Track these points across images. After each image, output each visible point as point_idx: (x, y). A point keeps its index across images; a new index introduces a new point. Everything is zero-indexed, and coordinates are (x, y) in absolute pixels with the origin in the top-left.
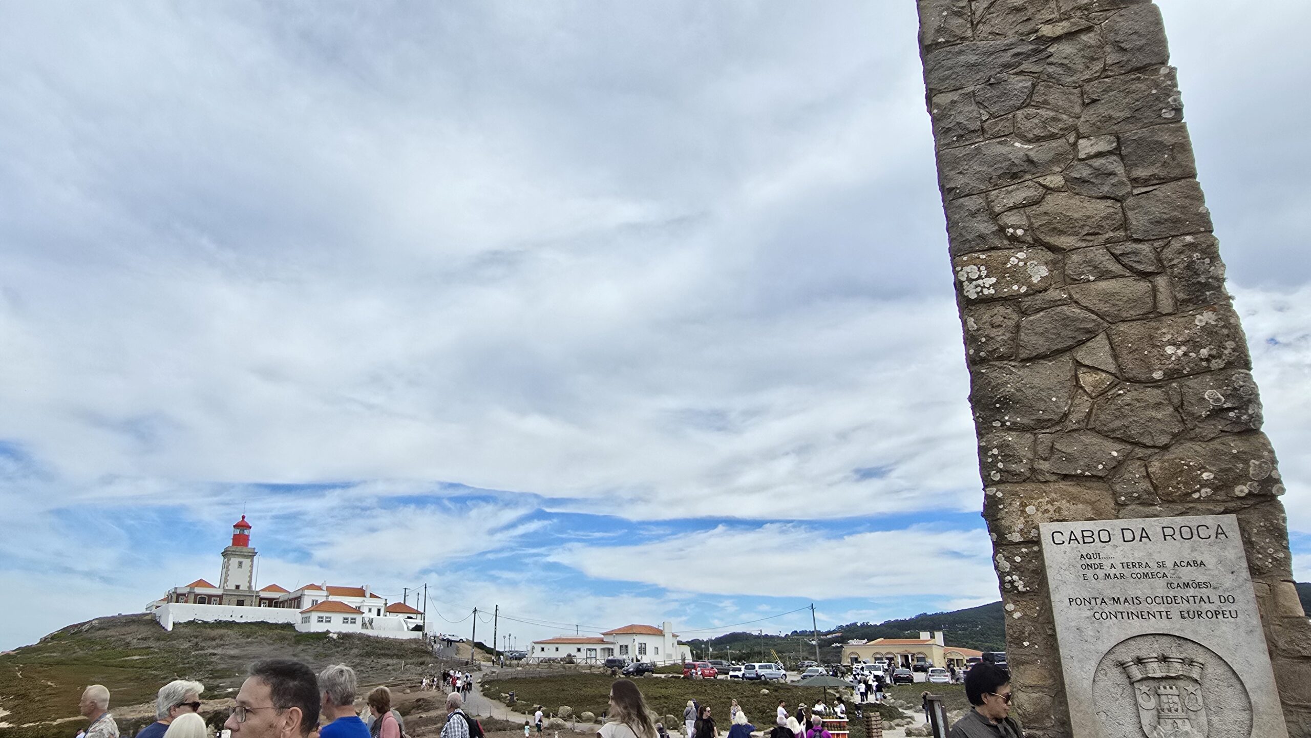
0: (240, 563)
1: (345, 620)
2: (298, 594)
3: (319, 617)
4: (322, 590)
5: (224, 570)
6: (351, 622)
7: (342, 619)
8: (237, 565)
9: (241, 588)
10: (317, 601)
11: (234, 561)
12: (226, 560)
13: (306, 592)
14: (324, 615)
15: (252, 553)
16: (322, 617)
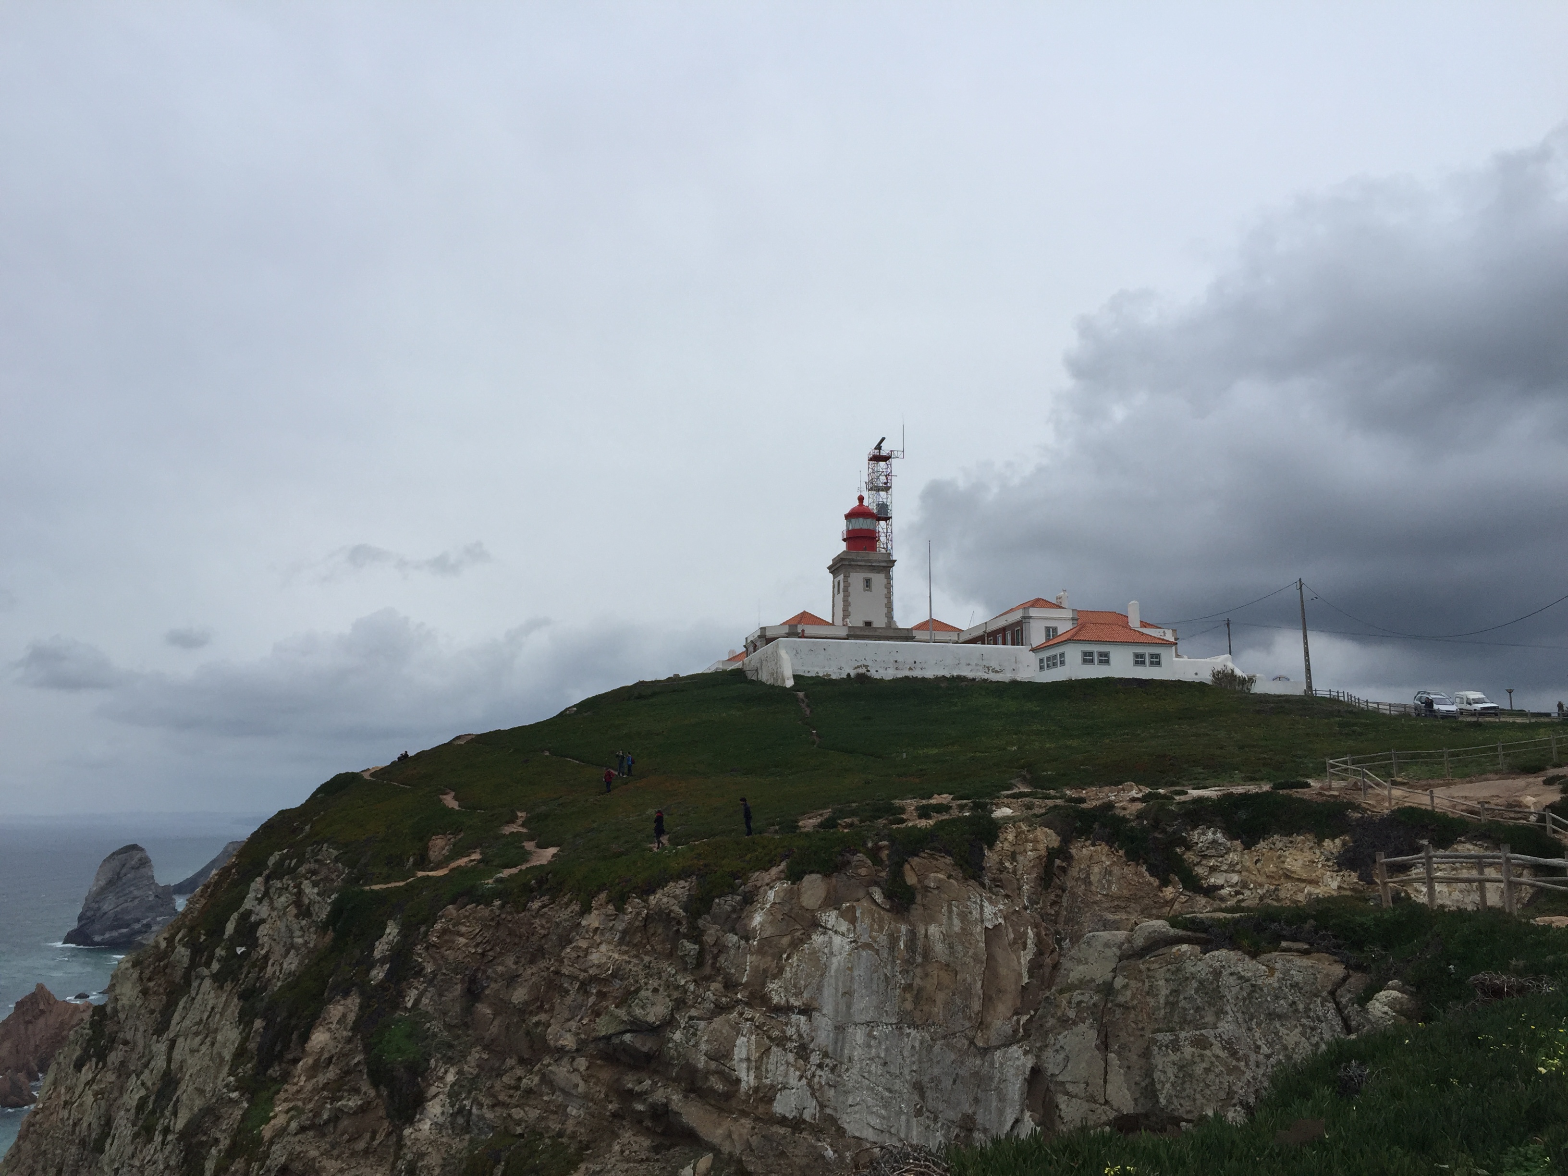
0: (868, 583)
1: (1139, 660)
2: (1017, 616)
3: (1085, 654)
4: (1061, 607)
5: (840, 597)
6: (1152, 663)
7: (1131, 659)
8: (861, 585)
9: (875, 625)
10: (1055, 629)
11: (857, 579)
12: (841, 577)
13: (1033, 612)
14: (1096, 649)
15: (885, 561)
16: (1091, 654)
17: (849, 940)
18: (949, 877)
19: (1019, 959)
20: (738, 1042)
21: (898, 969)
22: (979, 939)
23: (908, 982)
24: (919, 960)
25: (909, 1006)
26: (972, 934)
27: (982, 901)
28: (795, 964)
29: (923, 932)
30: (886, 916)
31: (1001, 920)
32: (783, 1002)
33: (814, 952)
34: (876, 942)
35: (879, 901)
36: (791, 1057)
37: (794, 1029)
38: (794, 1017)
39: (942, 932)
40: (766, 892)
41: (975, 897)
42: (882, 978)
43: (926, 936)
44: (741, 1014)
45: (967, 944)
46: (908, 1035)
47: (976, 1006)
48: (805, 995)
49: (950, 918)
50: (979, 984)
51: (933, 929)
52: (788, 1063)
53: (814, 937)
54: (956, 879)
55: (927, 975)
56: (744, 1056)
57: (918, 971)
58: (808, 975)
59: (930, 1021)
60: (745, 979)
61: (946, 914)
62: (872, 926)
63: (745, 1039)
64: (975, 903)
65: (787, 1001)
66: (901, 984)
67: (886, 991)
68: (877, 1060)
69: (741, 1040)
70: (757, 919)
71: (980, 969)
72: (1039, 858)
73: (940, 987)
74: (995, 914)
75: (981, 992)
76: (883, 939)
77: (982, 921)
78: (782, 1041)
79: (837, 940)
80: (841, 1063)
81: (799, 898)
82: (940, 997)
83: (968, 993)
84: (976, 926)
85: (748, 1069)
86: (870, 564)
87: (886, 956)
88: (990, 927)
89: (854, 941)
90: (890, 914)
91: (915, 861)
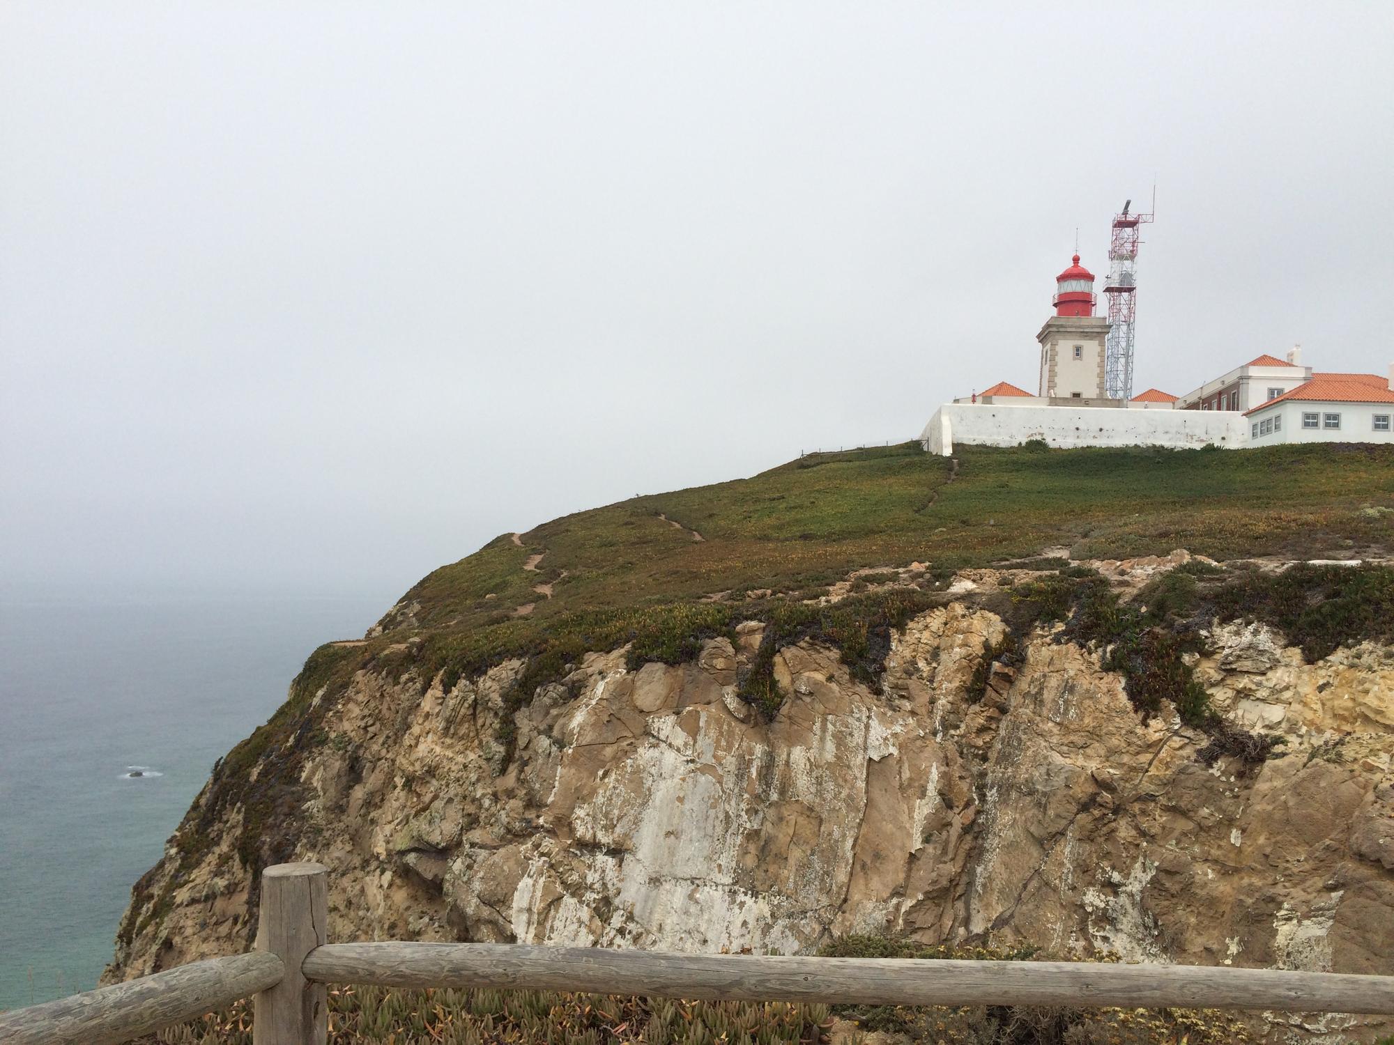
0: (1078, 351)
2: (1233, 377)
3: (1307, 416)
4: (1293, 366)
5: (1046, 368)
7: (1369, 422)
8: (1070, 353)
9: (1084, 396)
10: (1280, 391)
11: (1065, 347)
12: (1048, 346)
13: (1254, 371)
15: (1100, 327)
16: (1315, 416)
17: (685, 758)
18: (830, 678)
19: (911, 810)
20: (521, 885)
21: (744, 806)
22: (858, 775)
23: (755, 827)
24: (774, 797)
25: (750, 861)
26: (849, 767)
27: (869, 717)
28: (611, 785)
29: (784, 756)
30: (738, 728)
31: (894, 751)
32: (588, 836)
33: (637, 771)
34: (721, 764)
35: (731, 707)
36: (585, 913)
37: (597, 876)
38: (600, 858)
39: (809, 759)
40: (596, 682)
41: (860, 711)
42: (721, 816)
43: (787, 763)
44: (537, 846)
45: (840, 781)
46: (742, 904)
47: (842, 876)
48: (618, 830)
49: (822, 740)
50: (849, 843)
51: (798, 754)
52: (580, 922)
53: (641, 750)
54: (839, 683)
55: (781, 819)
56: (525, 904)
57: (771, 813)
58: (626, 802)
59: (775, 888)
60: (551, 799)
61: (818, 732)
62: (718, 741)
63: (530, 881)
64: (859, 720)
65: (595, 836)
66: (745, 829)
67: (724, 836)
68: (696, 935)
69: (525, 883)
70: (579, 718)
71: (853, 819)
72: (968, 657)
73: (795, 839)
74: (886, 739)
75: (850, 855)
76: (730, 762)
77: (866, 749)
78: (577, 890)
79: (670, 757)
80: (648, 932)
81: (631, 694)
82: (796, 854)
83: (831, 855)
84: (856, 756)
85: (529, 923)
86: (1082, 330)
87: (731, 786)
88: (876, 758)
89: (692, 761)
90: (744, 727)
91: (789, 653)
